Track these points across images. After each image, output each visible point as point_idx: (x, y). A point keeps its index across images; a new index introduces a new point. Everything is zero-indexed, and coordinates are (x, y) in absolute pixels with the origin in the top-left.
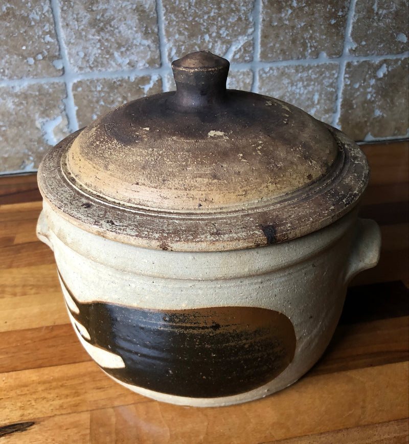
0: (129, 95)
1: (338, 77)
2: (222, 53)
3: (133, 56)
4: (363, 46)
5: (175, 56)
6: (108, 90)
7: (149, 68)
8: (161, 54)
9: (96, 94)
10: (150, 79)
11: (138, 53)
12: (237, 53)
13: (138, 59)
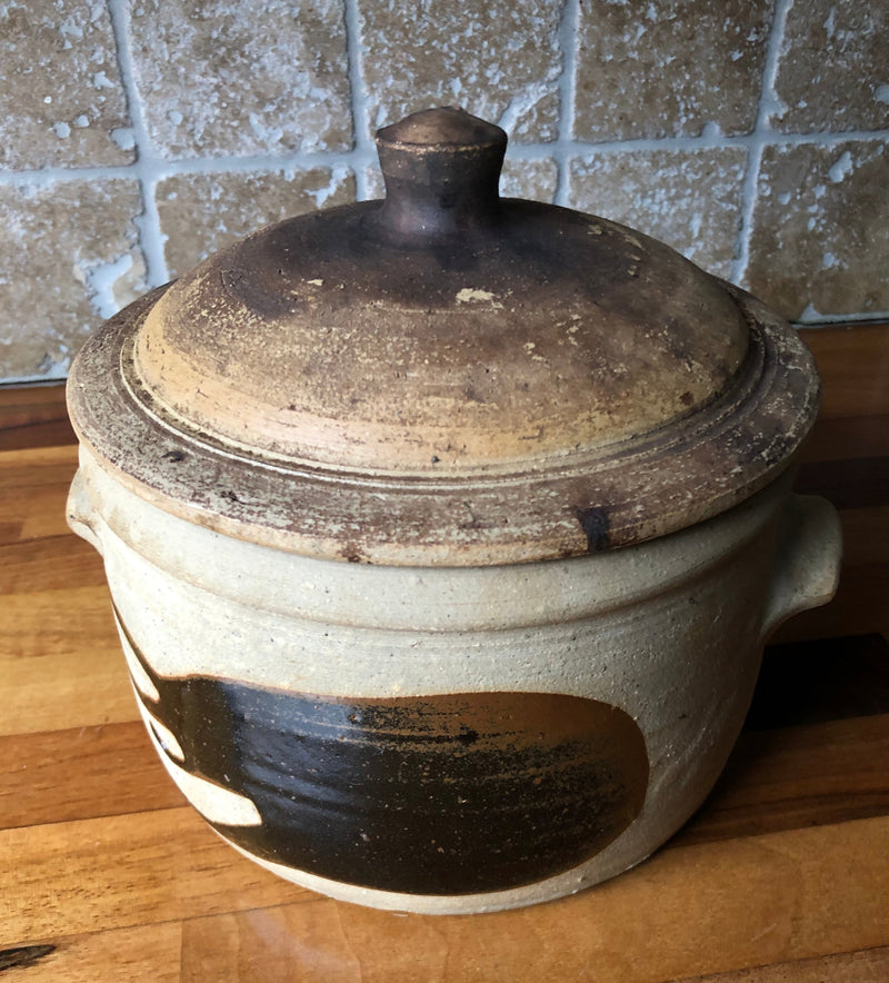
0: (283, 209)
1: (745, 179)
3: (292, 123)
4: (802, 111)
6: (235, 200)
7: (327, 153)
8: (353, 120)
9: (209, 208)
10: (330, 176)
11: (303, 117)
12: (524, 122)
13: (302, 130)
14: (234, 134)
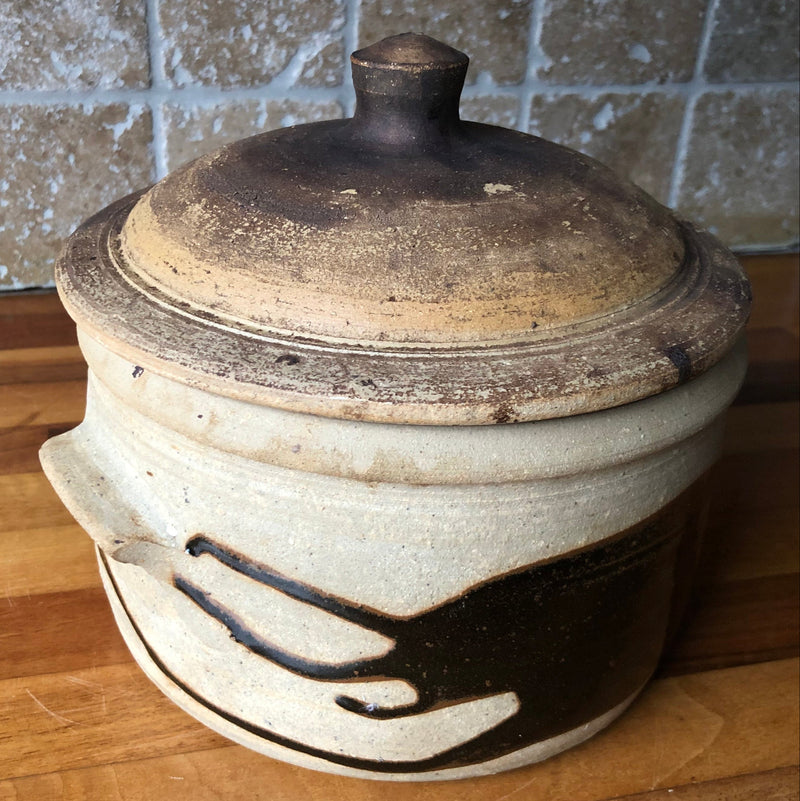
0: (81, 142)
1: (516, 125)
2: (279, 65)
3: (92, 61)
4: (566, 65)
5: (181, 66)
6: (36, 131)
7: (125, 91)
8: (149, 60)
9: (9, 138)
10: (127, 111)
11: (102, 56)
12: (310, 67)
13: (102, 68)
14: (36, 70)
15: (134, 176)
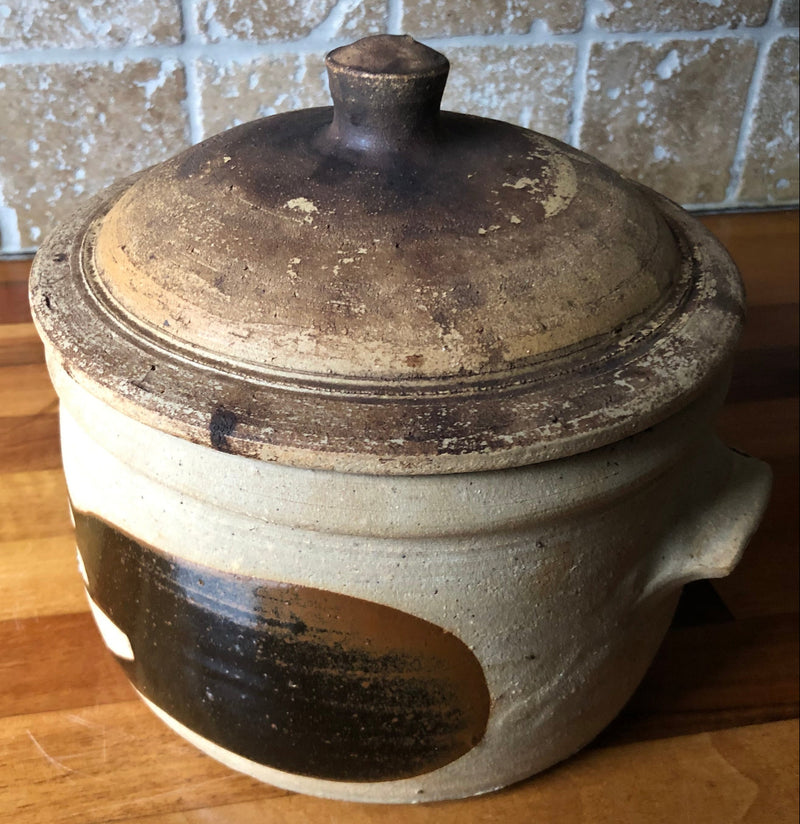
0: (112, 100)
1: (573, 75)
2: (318, 16)
3: (120, 16)
4: (628, 11)
5: (214, 20)
6: (64, 90)
7: (156, 46)
8: (182, 15)
9: (37, 98)
10: (159, 68)
11: (132, 11)
12: (352, 18)
13: (131, 23)
14: (63, 27)
15: (168, 135)
